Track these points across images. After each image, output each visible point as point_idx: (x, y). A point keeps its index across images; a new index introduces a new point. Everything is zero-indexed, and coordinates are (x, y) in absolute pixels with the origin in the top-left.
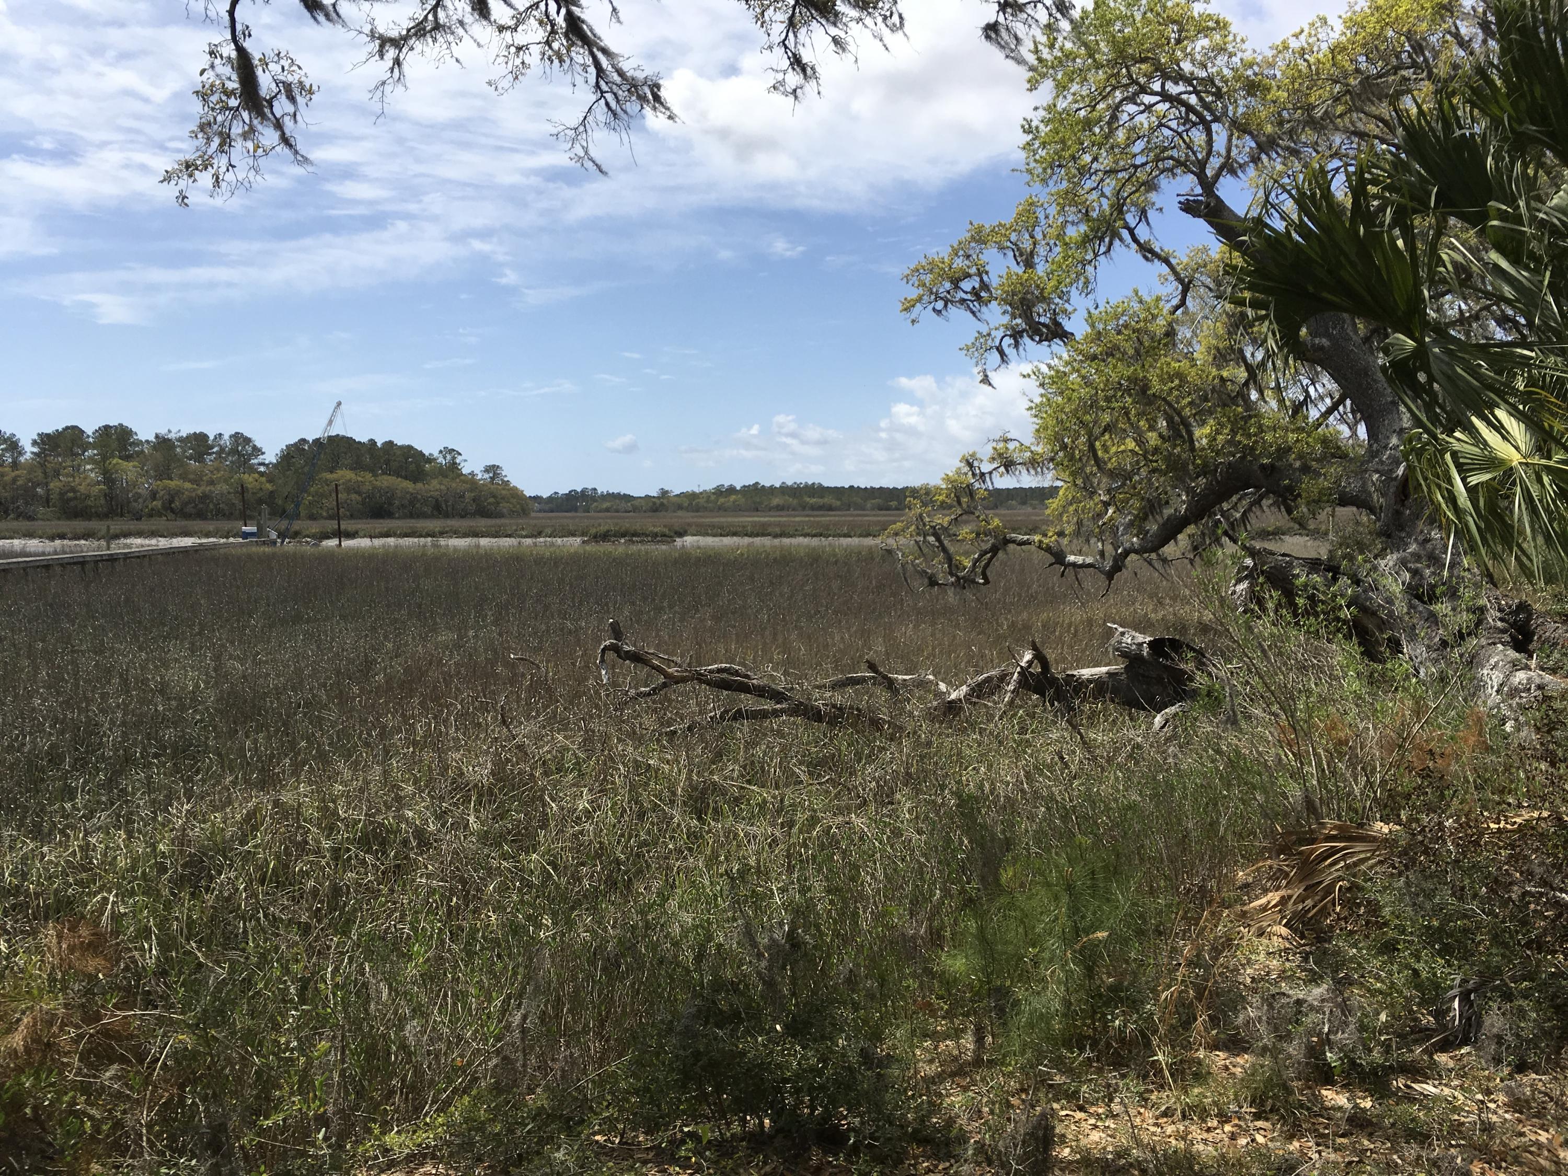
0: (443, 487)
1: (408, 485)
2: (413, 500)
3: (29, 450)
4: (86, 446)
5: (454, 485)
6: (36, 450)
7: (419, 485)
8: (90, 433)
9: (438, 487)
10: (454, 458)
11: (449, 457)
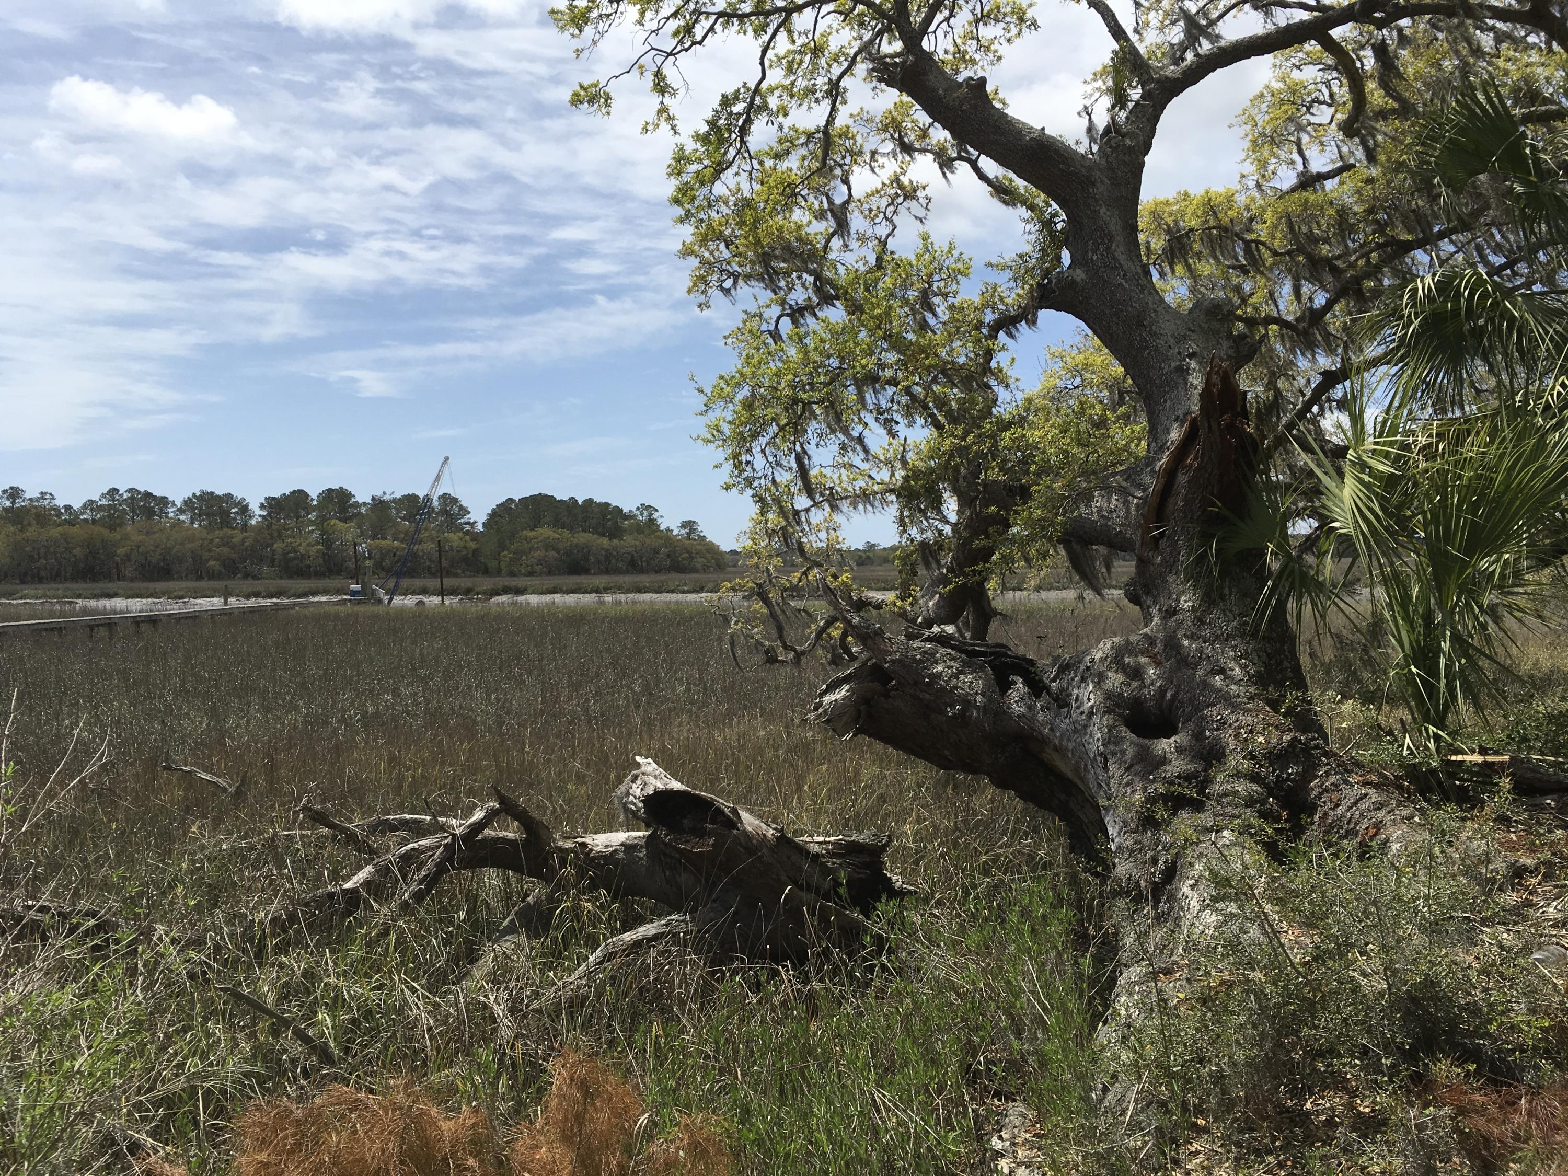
0: (637, 543)
1: (605, 542)
2: (608, 555)
3: (257, 512)
4: (308, 508)
5: (648, 541)
6: (264, 513)
7: (616, 541)
8: (315, 497)
9: (633, 543)
10: (650, 515)
11: (645, 513)
